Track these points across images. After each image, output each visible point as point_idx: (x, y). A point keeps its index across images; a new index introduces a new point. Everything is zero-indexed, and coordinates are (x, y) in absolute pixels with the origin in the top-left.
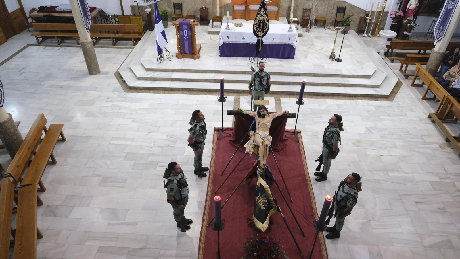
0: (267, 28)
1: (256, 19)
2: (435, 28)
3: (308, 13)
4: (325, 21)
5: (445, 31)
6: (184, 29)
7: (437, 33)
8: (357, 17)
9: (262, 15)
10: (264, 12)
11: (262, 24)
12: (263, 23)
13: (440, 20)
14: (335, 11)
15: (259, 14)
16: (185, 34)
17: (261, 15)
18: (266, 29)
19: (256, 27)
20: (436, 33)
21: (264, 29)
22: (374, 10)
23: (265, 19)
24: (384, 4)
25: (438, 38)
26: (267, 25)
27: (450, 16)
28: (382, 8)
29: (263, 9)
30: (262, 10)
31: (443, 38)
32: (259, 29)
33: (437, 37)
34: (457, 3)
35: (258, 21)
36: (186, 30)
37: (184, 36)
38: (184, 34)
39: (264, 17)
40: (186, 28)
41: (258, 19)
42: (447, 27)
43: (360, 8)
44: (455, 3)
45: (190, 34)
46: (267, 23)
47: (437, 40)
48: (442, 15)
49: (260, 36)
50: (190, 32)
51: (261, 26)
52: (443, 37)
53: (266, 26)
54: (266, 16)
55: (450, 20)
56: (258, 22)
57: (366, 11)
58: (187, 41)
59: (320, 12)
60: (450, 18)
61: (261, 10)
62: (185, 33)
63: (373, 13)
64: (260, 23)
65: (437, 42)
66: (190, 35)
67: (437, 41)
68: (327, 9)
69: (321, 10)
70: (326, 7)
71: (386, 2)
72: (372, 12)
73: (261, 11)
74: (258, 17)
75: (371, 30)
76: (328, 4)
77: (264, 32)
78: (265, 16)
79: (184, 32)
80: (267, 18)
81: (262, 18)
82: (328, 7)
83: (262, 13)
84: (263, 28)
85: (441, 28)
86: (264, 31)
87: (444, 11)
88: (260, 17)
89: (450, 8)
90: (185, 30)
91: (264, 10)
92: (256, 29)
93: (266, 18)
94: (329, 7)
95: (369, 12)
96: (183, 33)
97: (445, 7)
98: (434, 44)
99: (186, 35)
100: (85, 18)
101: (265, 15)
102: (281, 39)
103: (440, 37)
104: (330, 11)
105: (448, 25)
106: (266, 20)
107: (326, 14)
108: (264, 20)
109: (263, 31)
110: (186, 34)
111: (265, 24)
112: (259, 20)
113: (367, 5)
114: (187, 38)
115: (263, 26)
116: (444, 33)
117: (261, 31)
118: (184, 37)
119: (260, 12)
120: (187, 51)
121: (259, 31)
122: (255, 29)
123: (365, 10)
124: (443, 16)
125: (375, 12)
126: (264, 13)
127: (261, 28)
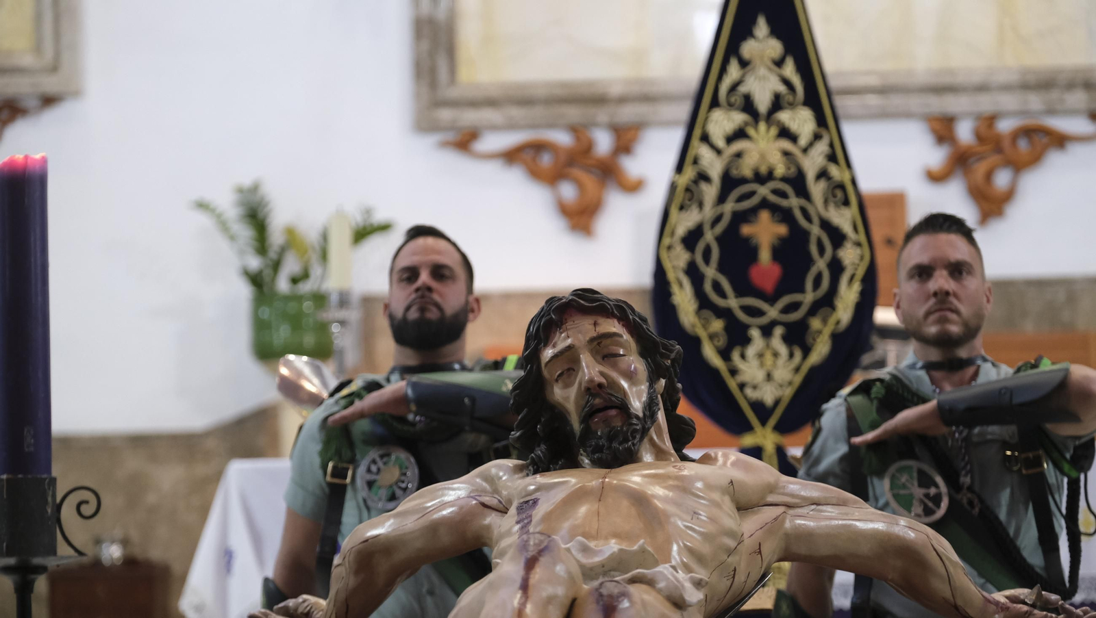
0: (848, 296)
1: (689, 173)
9: (763, 102)
10: (779, 63)
11: (767, 231)
12: (784, 215)
15: (715, 103)
17: (748, 106)
18: (827, 302)
19: (693, 272)
21: (809, 297)
23: (813, 162)
26: (850, 255)
29: (762, 27)
30: (764, 44)
32: (733, 303)
35: (710, 192)
39: (785, 133)
41: (714, 165)
46: (843, 219)
49: (758, 407)
51: (765, 256)
53: (836, 268)
54: (821, 121)
56: (721, 199)
61: (749, 48)
64: (741, 218)
73: (744, 64)
74: (705, 138)
77: (806, 351)
78: (801, 121)
80: (832, 158)
81: (764, 150)
83: (760, 87)
84: (791, 282)
88: (739, 134)
91: (775, 47)
92: (704, 303)
93: (822, 148)
101: (807, 113)
106: (823, 174)
108: (798, 182)
109: (797, 337)
111: (815, 230)
112: (729, 182)
115: (793, 251)
117: (767, 331)
119: (734, 71)
121: (736, 337)
122: (684, 299)
126: (787, 82)
127: (768, 285)
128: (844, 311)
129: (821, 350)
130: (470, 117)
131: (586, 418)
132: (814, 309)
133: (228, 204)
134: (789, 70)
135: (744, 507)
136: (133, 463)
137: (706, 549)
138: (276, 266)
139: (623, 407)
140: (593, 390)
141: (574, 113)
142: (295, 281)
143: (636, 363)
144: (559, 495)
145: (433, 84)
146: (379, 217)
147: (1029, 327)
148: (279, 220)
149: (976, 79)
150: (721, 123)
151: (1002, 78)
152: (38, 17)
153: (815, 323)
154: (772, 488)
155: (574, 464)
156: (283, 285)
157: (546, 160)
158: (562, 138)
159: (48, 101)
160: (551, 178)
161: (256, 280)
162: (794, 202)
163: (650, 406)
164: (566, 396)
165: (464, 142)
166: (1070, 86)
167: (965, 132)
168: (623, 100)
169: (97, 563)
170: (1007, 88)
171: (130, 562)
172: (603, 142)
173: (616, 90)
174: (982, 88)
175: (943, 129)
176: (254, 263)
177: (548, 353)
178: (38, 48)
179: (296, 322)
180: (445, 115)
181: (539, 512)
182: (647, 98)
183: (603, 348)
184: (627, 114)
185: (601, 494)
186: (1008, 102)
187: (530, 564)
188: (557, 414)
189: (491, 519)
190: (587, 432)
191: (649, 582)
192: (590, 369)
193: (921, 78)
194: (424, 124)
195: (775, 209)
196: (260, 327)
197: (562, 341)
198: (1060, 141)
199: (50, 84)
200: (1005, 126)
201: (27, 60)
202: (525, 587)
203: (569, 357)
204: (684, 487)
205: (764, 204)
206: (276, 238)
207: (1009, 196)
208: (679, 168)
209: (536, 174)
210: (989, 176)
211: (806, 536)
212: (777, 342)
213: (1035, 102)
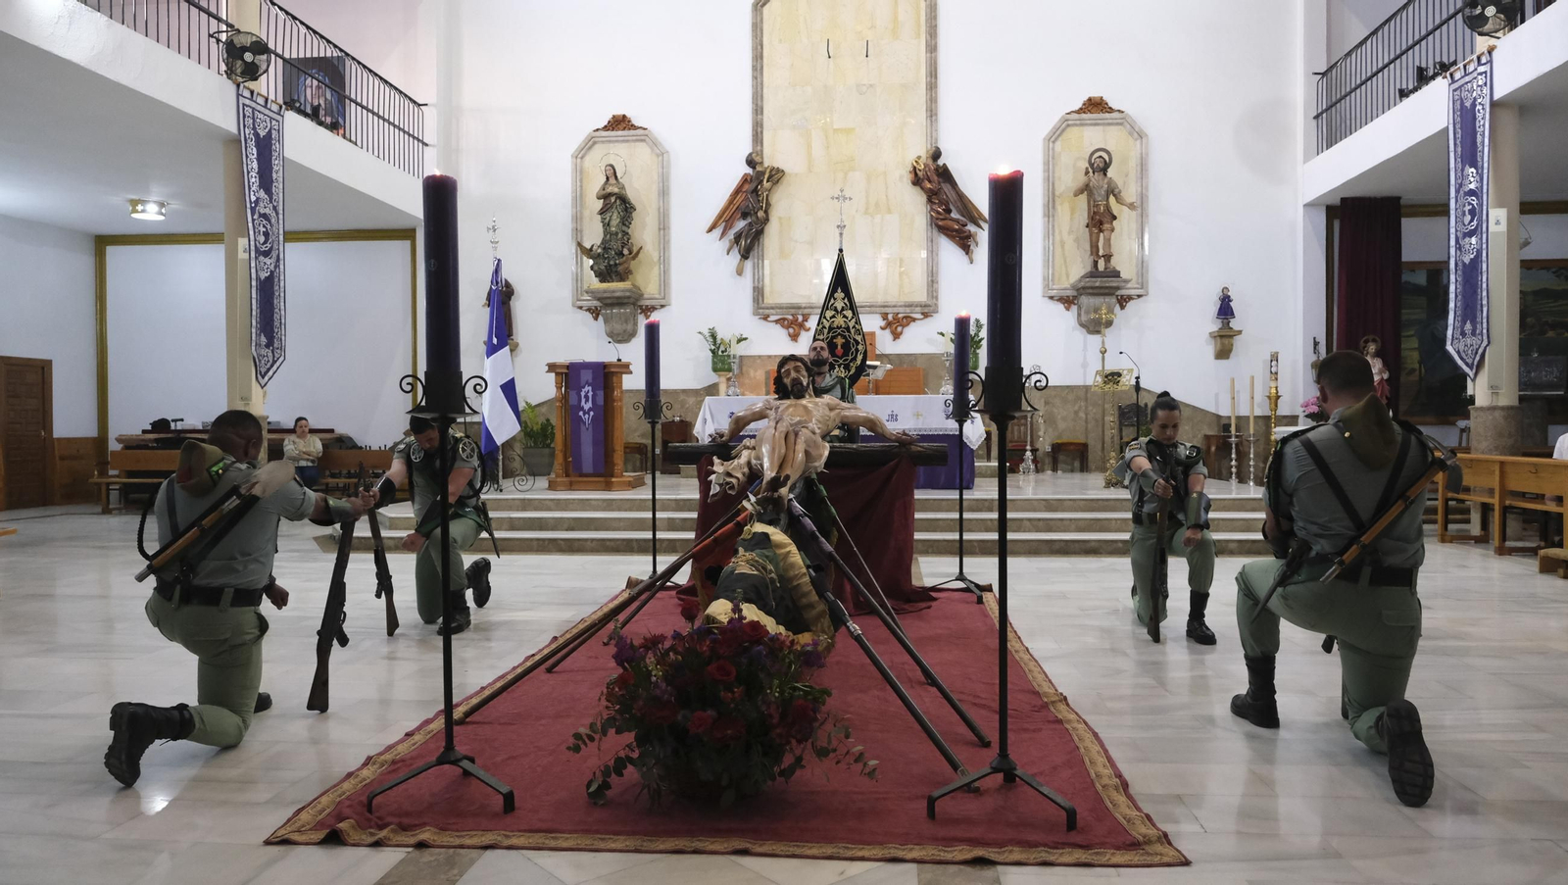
0: (860, 357)
1: (821, 326)
2: (1449, 343)
3: (1022, 428)
4: (1085, 446)
5: (1485, 320)
6: (583, 382)
7: (1461, 351)
8: (1194, 437)
9: (839, 309)
10: (844, 299)
11: (839, 341)
12: (844, 337)
13: (1455, 313)
14: (1111, 418)
15: (827, 309)
16: (583, 400)
17: (836, 309)
18: (855, 359)
20: (1458, 352)
21: (850, 358)
22: (1244, 411)
23: (852, 324)
24: (1273, 384)
25: (1469, 361)
26: (860, 347)
27: (1481, 273)
28: (1269, 397)
29: (839, 290)
30: (840, 294)
31: (1487, 345)
33: (1467, 364)
34: (1484, 229)
35: (826, 331)
36: (590, 388)
37: (582, 409)
38: (580, 401)
39: (845, 316)
40: (590, 381)
41: (827, 325)
42: (1485, 309)
43: (1194, 407)
44: (1479, 237)
45: (600, 401)
46: (859, 338)
47: (1471, 369)
48: (1456, 296)
50: (601, 394)
51: (839, 347)
52: (1485, 343)
53: (857, 350)
54: (854, 314)
55: (1484, 285)
56: (828, 333)
57: (1219, 417)
58: (591, 426)
59: (1062, 425)
60: (1484, 279)
61: (836, 295)
62: (586, 397)
63: (1242, 421)
65: (1476, 374)
66: (602, 403)
67: (1471, 374)
68: (1086, 415)
69: (1064, 419)
70: (1080, 407)
71: (1277, 379)
72: (1239, 418)
73: (835, 299)
74: (825, 317)
75: (1252, 469)
76: (1086, 400)
77: (849, 371)
78: (849, 314)
79: (583, 394)
80: (856, 323)
81: (839, 321)
82: (1086, 407)
83: (839, 305)
84: (846, 354)
85: (1468, 326)
86: (848, 365)
87: (1456, 281)
88: (833, 317)
89: (1472, 256)
90: (587, 388)
91: (843, 295)
93: (854, 320)
94: (1090, 408)
95: (1229, 418)
96: (580, 396)
97: (1456, 270)
98: (1470, 392)
99: (587, 406)
100: (264, 340)
101: (850, 312)
102: (918, 415)
103: (1476, 353)
104: (1096, 421)
105: (1485, 302)
106: (854, 327)
107: (1086, 429)
108: (848, 329)
109: (847, 368)
110: (587, 401)
111: (852, 341)
112: (831, 329)
113: (1217, 395)
114: (592, 413)
115: (846, 346)
116: (1485, 331)
117: (839, 366)
118: (581, 413)
119: (832, 301)
120: (588, 465)
123: (1213, 410)
124: (1459, 297)
125: (1248, 417)
126: (845, 304)
127: (840, 354)
128: (859, 362)
129: (853, 371)
130: (767, 312)
131: (792, 387)
132: (851, 361)
133: (706, 332)
134: (846, 300)
135: (831, 409)
136: (682, 397)
137: (821, 420)
138: (718, 348)
139: (801, 384)
140: (794, 380)
141: (793, 311)
142: (723, 352)
143: (805, 373)
144: (785, 405)
145: (758, 303)
146: (744, 336)
147: (905, 366)
148: (719, 338)
149: (893, 304)
150: (829, 314)
151: (900, 304)
152: (660, 285)
153: (852, 364)
154: (838, 405)
155: (789, 398)
156: (720, 353)
157: (786, 322)
158: (790, 317)
159: (662, 306)
160: (787, 328)
161: (713, 351)
162: (847, 334)
163: (808, 384)
164: (787, 381)
165: (765, 318)
166: (917, 306)
167: (890, 317)
168: (805, 308)
169: (673, 421)
170: (901, 306)
171: (682, 421)
172: (800, 318)
173: (804, 305)
174: (894, 306)
175: (885, 316)
176: (713, 347)
177: (783, 370)
178: (660, 294)
179: (723, 362)
180: (761, 311)
181: (780, 410)
182: (812, 308)
183: (797, 370)
184: (806, 311)
185: (795, 405)
186: (901, 310)
187: (777, 423)
188: (785, 385)
189: (768, 411)
190: (792, 390)
191: (807, 428)
192: (793, 373)
193: (879, 304)
194: (755, 313)
195: (842, 335)
196: (714, 363)
197: (786, 367)
198: (914, 320)
199: (663, 302)
200: (900, 316)
201: (657, 296)
202: (775, 428)
203: (788, 372)
204: (816, 404)
205: (839, 334)
206: (719, 342)
207: (901, 333)
208: (818, 325)
209: (783, 326)
210: (896, 328)
211: (846, 417)
212: (842, 369)
213: (908, 310)
